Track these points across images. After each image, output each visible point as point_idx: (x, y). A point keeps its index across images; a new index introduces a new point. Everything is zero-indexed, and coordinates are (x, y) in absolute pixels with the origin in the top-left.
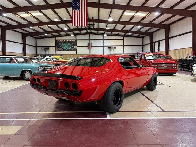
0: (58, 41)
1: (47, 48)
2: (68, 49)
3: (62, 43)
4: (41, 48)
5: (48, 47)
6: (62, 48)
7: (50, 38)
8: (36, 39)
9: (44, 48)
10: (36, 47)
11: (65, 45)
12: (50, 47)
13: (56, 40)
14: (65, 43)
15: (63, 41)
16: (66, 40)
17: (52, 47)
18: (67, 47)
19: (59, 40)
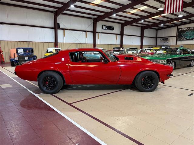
0: (180, 30)
1: (166, 39)
2: (191, 38)
3: (184, 31)
4: (160, 40)
5: (168, 38)
6: (184, 38)
7: (171, 28)
8: (157, 30)
9: (164, 39)
10: (156, 38)
11: (189, 34)
12: (170, 38)
13: (178, 29)
14: (188, 32)
15: (186, 29)
16: (190, 28)
17: (172, 37)
18: (190, 36)
19: (182, 29)
